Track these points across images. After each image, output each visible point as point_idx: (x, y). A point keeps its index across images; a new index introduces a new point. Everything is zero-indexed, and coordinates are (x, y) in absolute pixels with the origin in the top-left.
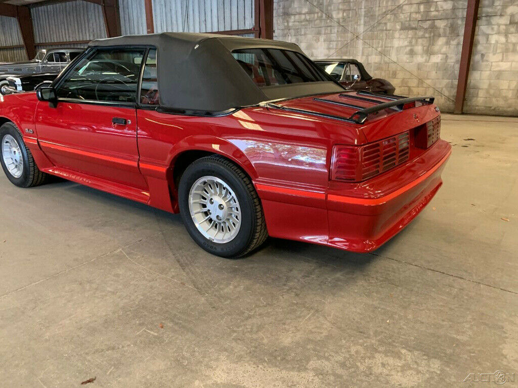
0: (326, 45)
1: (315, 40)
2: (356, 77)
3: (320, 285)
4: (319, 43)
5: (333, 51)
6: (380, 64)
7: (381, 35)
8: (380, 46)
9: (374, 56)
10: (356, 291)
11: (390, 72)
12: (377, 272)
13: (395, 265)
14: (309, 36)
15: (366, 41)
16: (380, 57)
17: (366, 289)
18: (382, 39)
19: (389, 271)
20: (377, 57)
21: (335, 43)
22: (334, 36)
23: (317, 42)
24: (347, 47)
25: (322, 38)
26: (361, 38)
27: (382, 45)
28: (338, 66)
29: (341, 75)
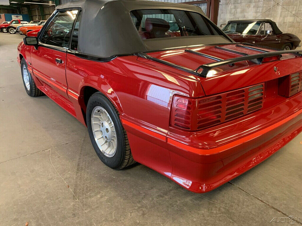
0: (255, 10)
1: (248, 7)
2: (268, 31)
3: (168, 207)
4: (250, 9)
5: (259, 14)
6: (293, 23)
7: (296, 3)
8: (294, 10)
9: (289, 18)
10: (195, 220)
11: (300, 29)
12: (223, 202)
13: (242, 197)
14: (243, 4)
15: (284, 7)
16: (294, 17)
17: (205, 220)
18: (296, 6)
19: (234, 203)
20: (292, 18)
21: (261, 8)
22: (261, 4)
23: (249, 8)
24: (269, 11)
25: (252, 5)
26: (281, 5)
27: (296, 9)
28: (256, 24)
29: (257, 31)
